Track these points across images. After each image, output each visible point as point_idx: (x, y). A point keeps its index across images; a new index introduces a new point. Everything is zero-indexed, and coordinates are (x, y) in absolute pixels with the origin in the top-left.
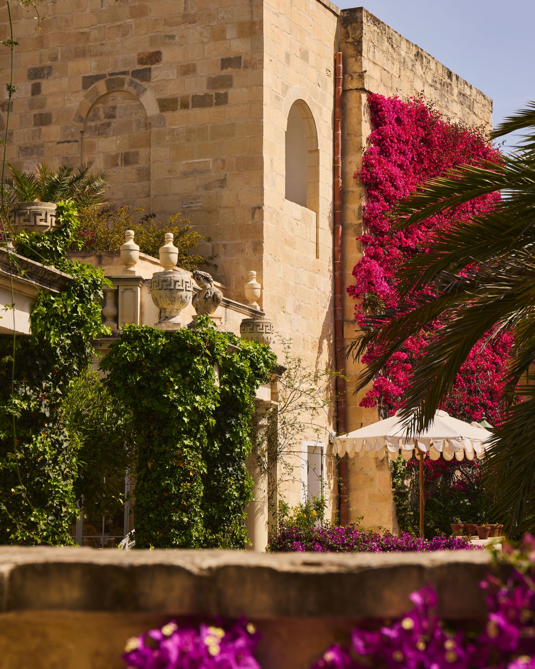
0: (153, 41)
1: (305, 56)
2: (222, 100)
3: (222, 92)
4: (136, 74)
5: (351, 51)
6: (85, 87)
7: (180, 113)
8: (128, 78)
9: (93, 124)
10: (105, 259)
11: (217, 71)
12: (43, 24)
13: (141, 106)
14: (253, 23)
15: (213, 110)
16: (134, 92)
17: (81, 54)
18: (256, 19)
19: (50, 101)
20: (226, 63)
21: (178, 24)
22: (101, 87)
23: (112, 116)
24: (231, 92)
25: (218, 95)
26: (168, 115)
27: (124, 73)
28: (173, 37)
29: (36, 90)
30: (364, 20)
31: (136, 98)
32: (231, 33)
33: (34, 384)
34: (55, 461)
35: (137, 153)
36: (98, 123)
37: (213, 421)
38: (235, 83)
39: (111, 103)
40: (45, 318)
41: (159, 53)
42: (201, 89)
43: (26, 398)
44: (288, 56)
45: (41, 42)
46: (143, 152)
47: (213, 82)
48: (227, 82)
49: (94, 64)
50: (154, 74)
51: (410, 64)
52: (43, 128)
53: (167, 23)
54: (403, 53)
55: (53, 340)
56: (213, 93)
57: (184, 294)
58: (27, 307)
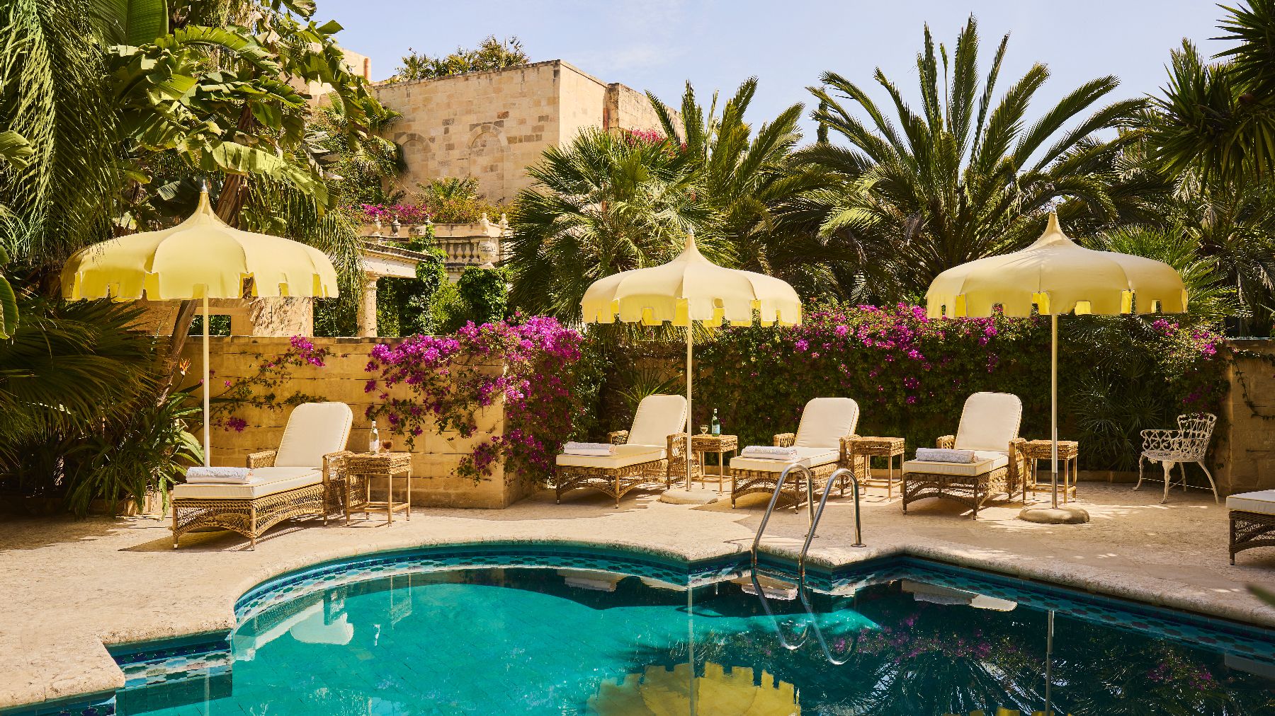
0: (505, 106)
1: (585, 112)
2: (539, 138)
3: (539, 133)
4: (497, 123)
5: (612, 106)
6: (471, 130)
7: (518, 145)
8: (492, 125)
9: (475, 150)
10: (474, 227)
11: (536, 123)
12: (450, 97)
13: (499, 141)
14: (554, 98)
15: (534, 143)
16: (495, 133)
17: (469, 112)
18: (556, 96)
19: (453, 137)
20: (541, 118)
21: (517, 97)
22: (479, 129)
23: (484, 146)
24: (543, 134)
25: (537, 136)
26: (511, 145)
27: (490, 123)
28: (515, 104)
29: (447, 131)
30: (620, 90)
31: (496, 136)
32: (544, 103)
33: (418, 296)
34: (427, 325)
35: (497, 166)
36: (477, 149)
37: (506, 308)
38: (545, 129)
39: (484, 139)
40: (421, 271)
41: (507, 112)
42: (529, 133)
43: (415, 302)
44: (574, 113)
45: (449, 105)
46: (500, 164)
47: (535, 129)
48: (541, 129)
49: (475, 117)
50: (505, 123)
51: (649, 110)
52: (450, 152)
53: (512, 97)
54: (644, 105)
55: (424, 280)
56: (534, 134)
57: (491, 253)
58: (414, 267)
